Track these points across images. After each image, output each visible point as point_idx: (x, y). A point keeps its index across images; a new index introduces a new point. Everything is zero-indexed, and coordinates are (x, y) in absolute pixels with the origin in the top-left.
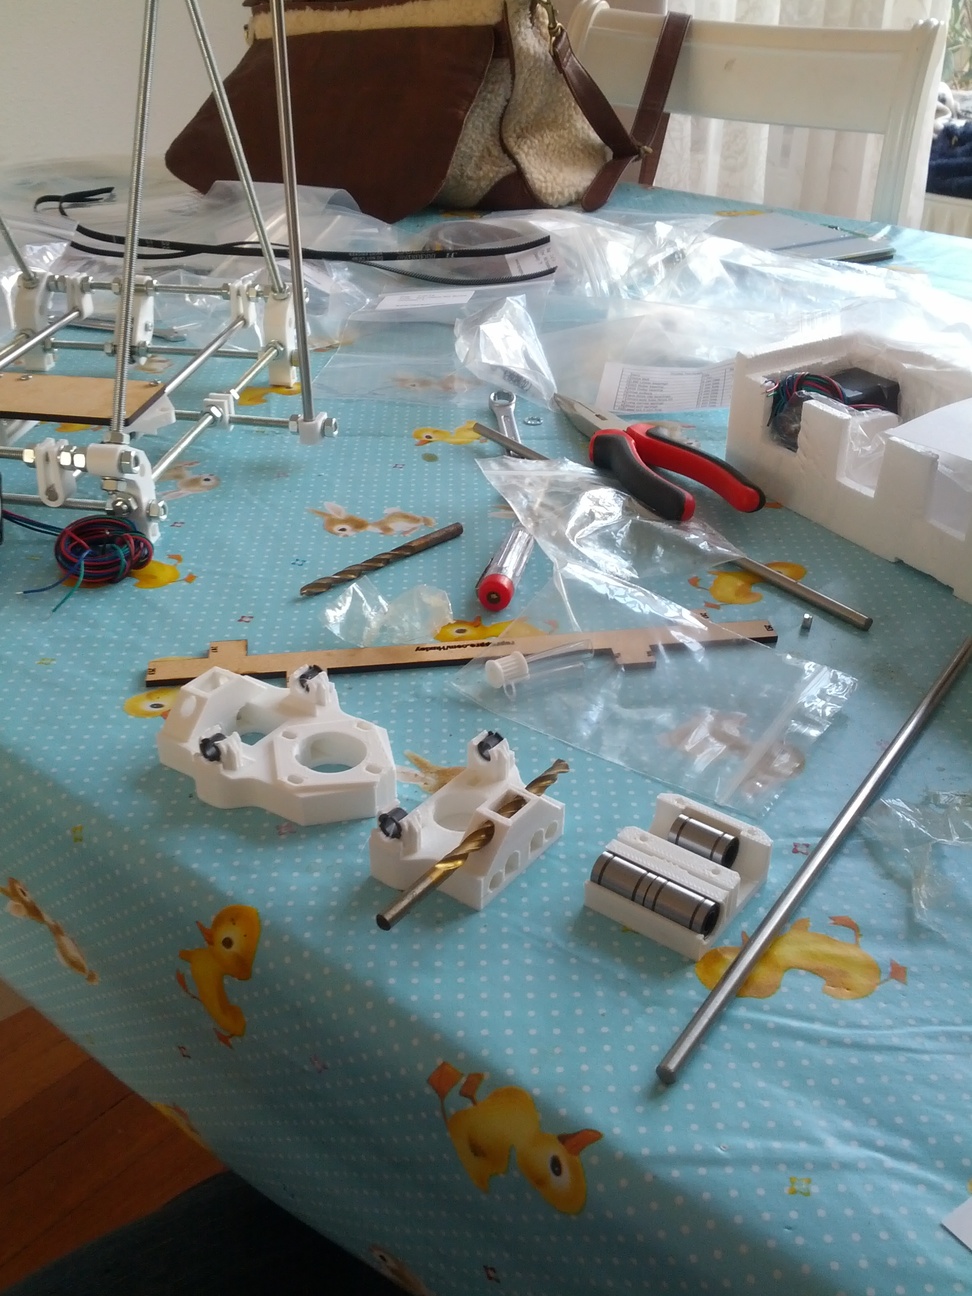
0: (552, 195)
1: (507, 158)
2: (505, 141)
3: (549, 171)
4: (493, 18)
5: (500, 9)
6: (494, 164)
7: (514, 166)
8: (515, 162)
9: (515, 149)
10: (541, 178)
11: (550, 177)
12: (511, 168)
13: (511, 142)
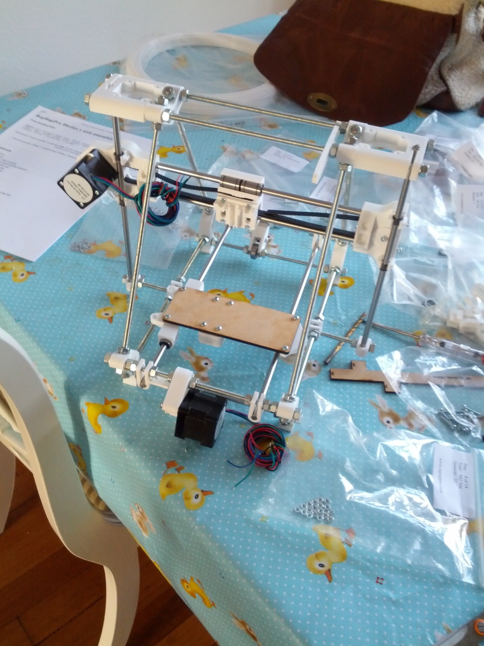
0: (464, 105)
1: (442, 83)
2: (442, 72)
3: (463, 90)
4: (454, 12)
5: (459, 7)
6: (434, 85)
7: (446, 88)
8: (446, 85)
9: (447, 77)
10: (460, 95)
11: (464, 94)
12: (443, 89)
13: (445, 73)
